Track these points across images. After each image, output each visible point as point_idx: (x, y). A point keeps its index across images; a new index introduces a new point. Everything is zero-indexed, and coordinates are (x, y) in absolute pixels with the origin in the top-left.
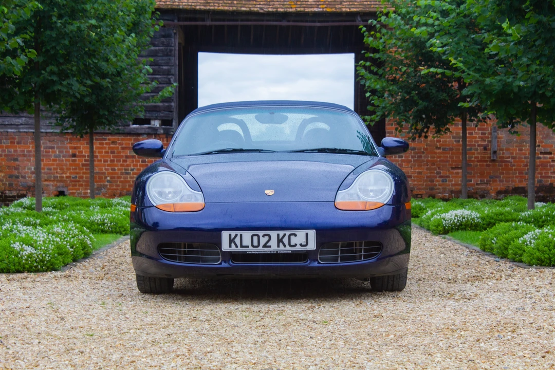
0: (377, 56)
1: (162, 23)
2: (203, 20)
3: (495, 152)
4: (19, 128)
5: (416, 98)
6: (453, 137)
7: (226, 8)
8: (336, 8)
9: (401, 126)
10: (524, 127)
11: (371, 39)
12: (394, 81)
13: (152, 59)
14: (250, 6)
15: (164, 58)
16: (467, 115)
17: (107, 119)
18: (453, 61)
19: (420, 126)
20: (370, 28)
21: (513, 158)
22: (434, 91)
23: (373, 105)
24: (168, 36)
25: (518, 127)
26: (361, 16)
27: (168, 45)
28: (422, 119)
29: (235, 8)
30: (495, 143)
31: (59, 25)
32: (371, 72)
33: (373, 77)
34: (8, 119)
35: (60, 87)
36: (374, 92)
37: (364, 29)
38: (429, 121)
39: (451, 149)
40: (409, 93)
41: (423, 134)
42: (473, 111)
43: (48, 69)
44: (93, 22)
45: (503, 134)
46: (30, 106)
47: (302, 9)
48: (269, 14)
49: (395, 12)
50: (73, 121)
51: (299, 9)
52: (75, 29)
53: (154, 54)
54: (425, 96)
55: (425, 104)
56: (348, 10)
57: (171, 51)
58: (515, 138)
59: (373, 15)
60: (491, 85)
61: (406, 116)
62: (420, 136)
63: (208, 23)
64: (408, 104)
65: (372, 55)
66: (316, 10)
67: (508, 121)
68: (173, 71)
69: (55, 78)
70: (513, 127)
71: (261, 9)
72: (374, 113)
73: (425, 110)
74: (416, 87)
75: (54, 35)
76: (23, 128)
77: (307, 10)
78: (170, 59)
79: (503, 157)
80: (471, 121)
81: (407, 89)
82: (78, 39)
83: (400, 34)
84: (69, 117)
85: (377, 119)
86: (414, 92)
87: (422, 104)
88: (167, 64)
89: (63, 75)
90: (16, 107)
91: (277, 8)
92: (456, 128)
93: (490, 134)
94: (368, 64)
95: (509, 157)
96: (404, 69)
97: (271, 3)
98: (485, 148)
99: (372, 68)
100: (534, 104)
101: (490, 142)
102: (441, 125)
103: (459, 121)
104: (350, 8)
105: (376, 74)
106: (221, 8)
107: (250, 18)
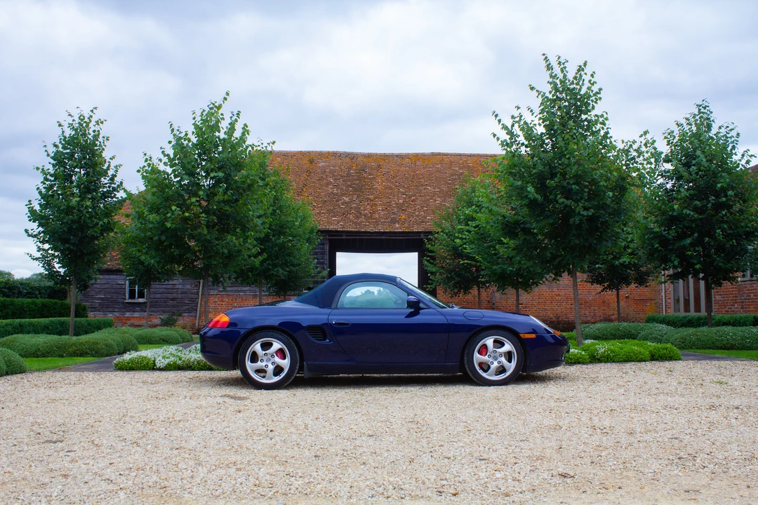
0: (433, 254)
1: (322, 238)
3: (494, 304)
5: (454, 276)
6: (473, 296)
7: (353, 230)
8: (411, 230)
9: (446, 291)
10: (511, 291)
11: (430, 246)
12: (442, 267)
13: (316, 256)
15: (323, 256)
16: (480, 285)
17: (292, 288)
18: (477, 257)
19: (456, 290)
20: (429, 240)
21: (503, 307)
22: (463, 273)
23: (431, 280)
24: (323, 244)
25: (506, 291)
26: (423, 233)
27: (324, 249)
28: (457, 287)
29: (358, 230)
30: (494, 299)
31: (273, 240)
32: (430, 263)
33: (431, 266)
35: (273, 272)
36: (432, 273)
37: (426, 241)
38: (461, 288)
39: (471, 302)
40: (450, 274)
41: (458, 295)
42: (484, 283)
43: (267, 263)
44: (291, 238)
45: (498, 295)
46: (256, 282)
47: (393, 230)
48: (376, 233)
49: (442, 232)
50: (275, 289)
51: (391, 230)
52: (281, 242)
53: (316, 254)
54: (458, 275)
55: (459, 279)
56: (417, 230)
57: (325, 252)
58: (504, 296)
59: (430, 233)
60: (496, 269)
61: (448, 285)
62: (456, 296)
63: (344, 237)
64: (449, 279)
65: (430, 254)
66: (400, 230)
67: (502, 288)
68: (326, 263)
69: (270, 267)
70: (504, 291)
71: (372, 230)
72: (432, 284)
73: (458, 283)
74: (454, 271)
75: (271, 245)
77: (395, 231)
78: (325, 256)
79: (498, 307)
80: (482, 288)
81: (449, 271)
82: (282, 247)
83: (445, 243)
84: (273, 287)
85: (434, 287)
86: (453, 274)
87: (457, 279)
89: (275, 266)
90: (250, 282)
91: (380, 230)
92: (474, 291)
93: (491, 294)
94: (428, 259)
96: (448, 261)
98: (489, 302)
99: (431, 261)
100: (517, 279)
101: (491, 298)
102: (466, 289)
103: (475, 288)
105: (432, 264)
106: (351, 230)
107: (365, 235)
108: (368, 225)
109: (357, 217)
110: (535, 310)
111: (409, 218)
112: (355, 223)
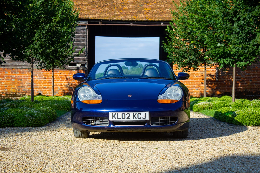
2: (98, 23)
4: (23, 67)
6: (201, 72)
7: (108, 18)
8: (153, 19)
14: (118, 18)
15: (82, 38)
16: (207, 63)
19: (187, 67)
26: (163, 22)
27: (84, 33)
28: (188, 65)
29: (111, 19)
34: (18, 63)
47: (139, 19)
48: (126, 21)
51: (138, 19)
53: (78, 37)
56: (158, 20)
57: (85, 35)
61: (182, 63)
63: (100, 24)
64: (182, 58)
68: (86, 44)
71: (122, 19)
76: (24, 67)
77: (141, 19)
78: (85, 39)
80: (208, 65)
88: (83, 41)
91: (129, 18)
92: (202, 68)
95: (223, 80)
97: (126, 17)
103: (203, 65)
104: (159, 19)
106: (106, 18)
107: (117, 22)
108: (119, 15)
109: (111, 9)
110: (250, 84)
111: (152, 9)
112: (110, 13)
